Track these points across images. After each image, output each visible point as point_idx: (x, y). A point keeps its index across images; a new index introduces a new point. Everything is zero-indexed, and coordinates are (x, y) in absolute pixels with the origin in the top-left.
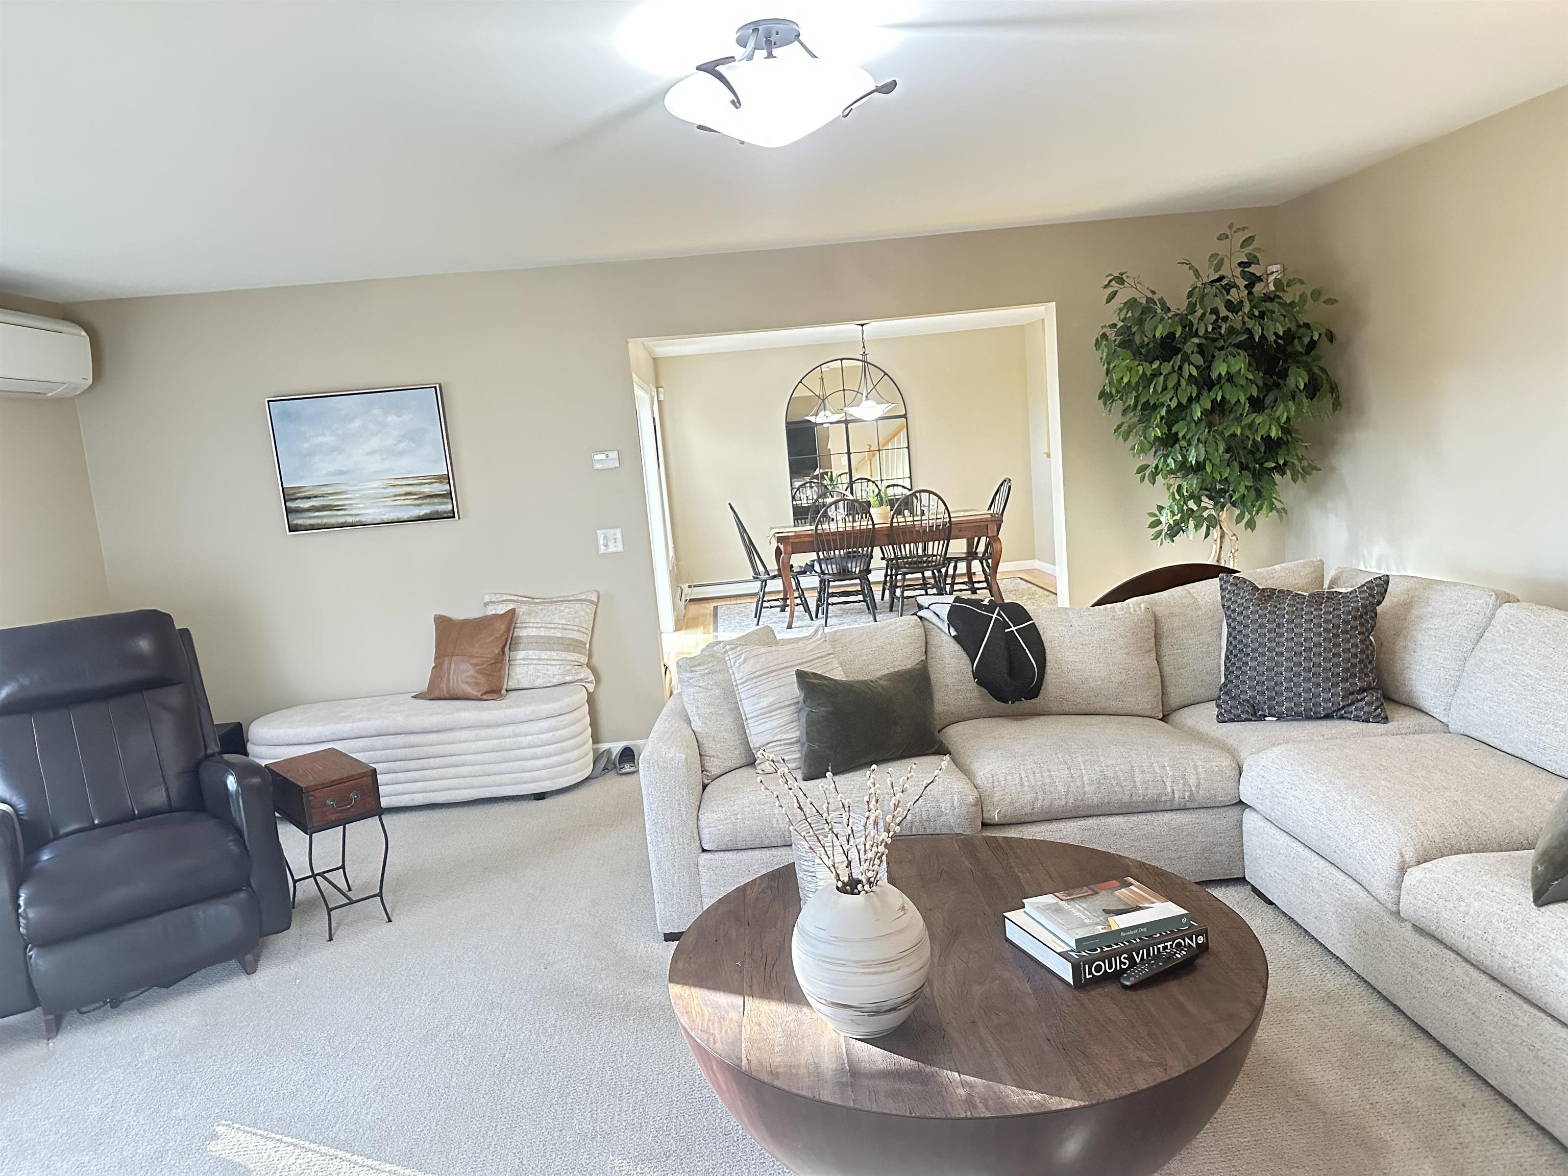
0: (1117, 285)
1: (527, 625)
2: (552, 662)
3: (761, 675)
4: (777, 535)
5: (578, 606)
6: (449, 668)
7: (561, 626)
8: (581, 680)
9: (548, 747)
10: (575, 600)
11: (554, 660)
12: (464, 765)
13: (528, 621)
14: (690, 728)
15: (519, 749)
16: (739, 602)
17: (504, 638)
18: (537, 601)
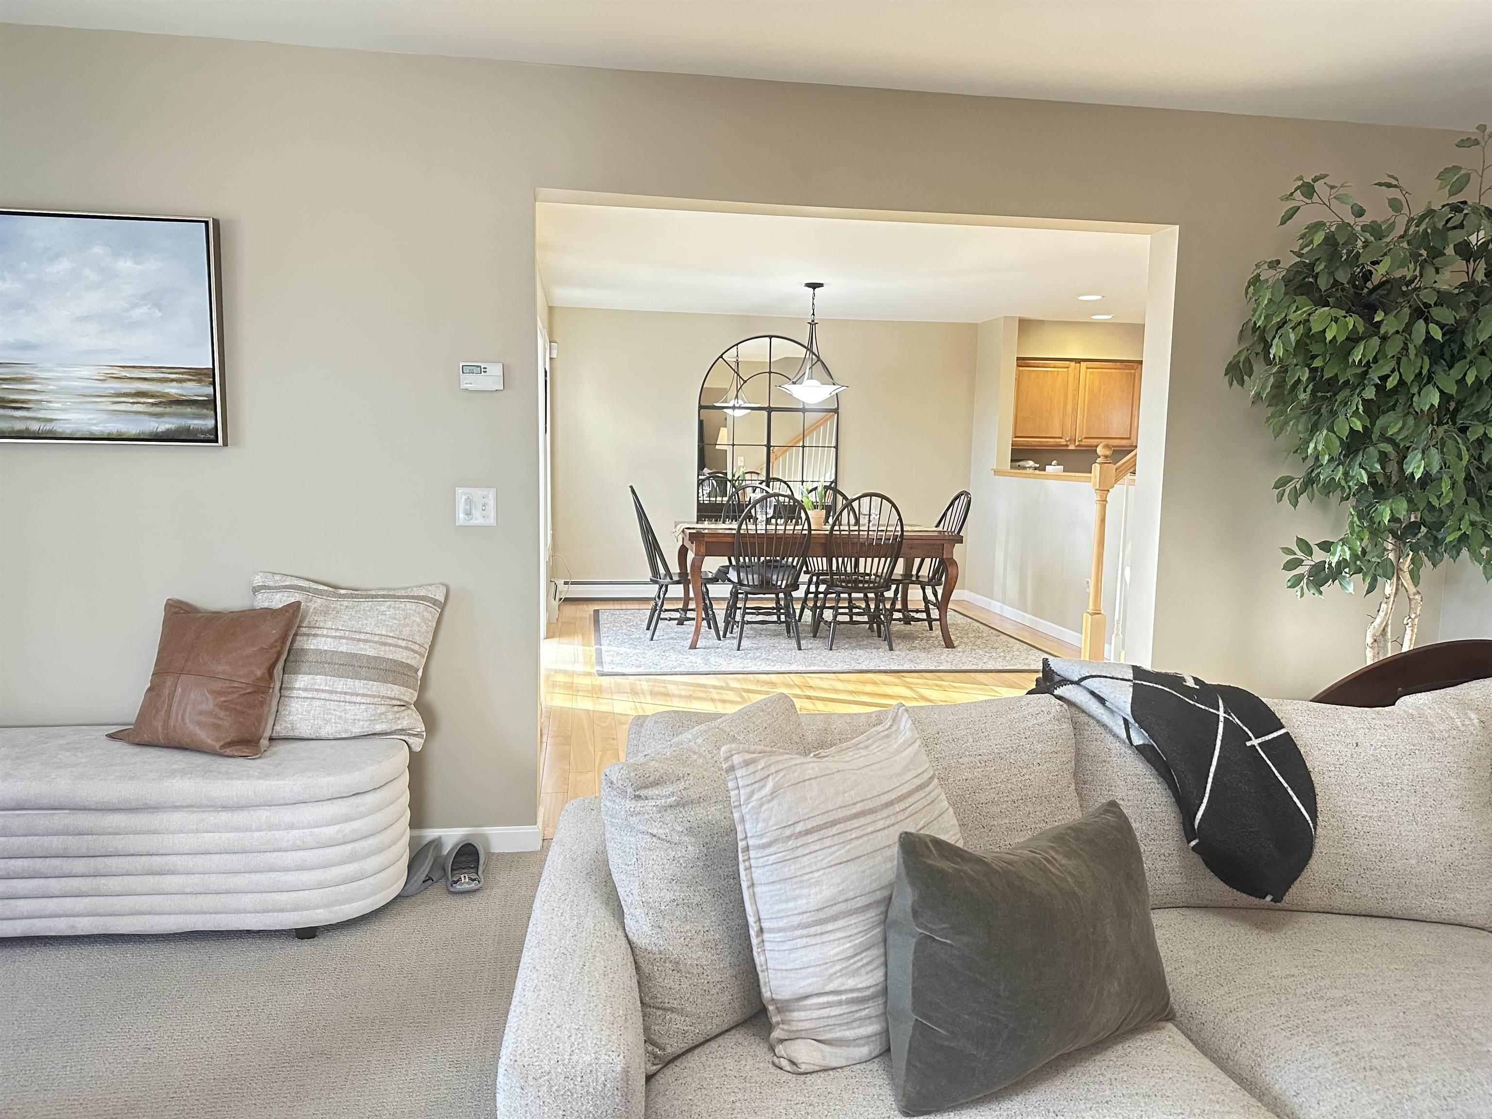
0: (1302, 198)
1: (319, 632)
2: (354, 699)
3: (808, 832)
4: (688, 531)
5: (411, 607)
6: (172, 695)
7: (376, 639)
8: (402, 731)
9: (329, 850)
10: (407, 597)
11: (358, 695)
12: (173, 873)
13: (322, 625)
14: (620, 933)
15: (274, 851)
16: (624, 607)
17: (274, 650)
18: (343, 592)
